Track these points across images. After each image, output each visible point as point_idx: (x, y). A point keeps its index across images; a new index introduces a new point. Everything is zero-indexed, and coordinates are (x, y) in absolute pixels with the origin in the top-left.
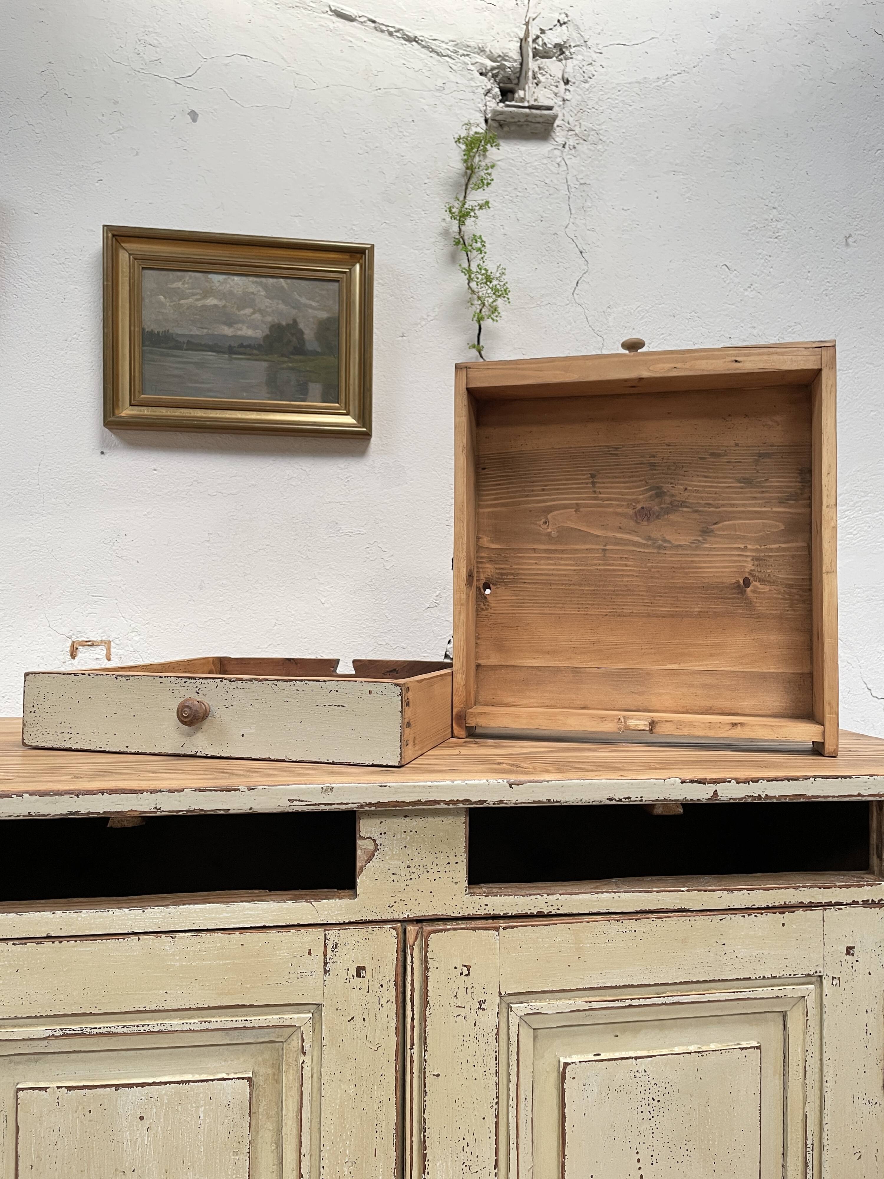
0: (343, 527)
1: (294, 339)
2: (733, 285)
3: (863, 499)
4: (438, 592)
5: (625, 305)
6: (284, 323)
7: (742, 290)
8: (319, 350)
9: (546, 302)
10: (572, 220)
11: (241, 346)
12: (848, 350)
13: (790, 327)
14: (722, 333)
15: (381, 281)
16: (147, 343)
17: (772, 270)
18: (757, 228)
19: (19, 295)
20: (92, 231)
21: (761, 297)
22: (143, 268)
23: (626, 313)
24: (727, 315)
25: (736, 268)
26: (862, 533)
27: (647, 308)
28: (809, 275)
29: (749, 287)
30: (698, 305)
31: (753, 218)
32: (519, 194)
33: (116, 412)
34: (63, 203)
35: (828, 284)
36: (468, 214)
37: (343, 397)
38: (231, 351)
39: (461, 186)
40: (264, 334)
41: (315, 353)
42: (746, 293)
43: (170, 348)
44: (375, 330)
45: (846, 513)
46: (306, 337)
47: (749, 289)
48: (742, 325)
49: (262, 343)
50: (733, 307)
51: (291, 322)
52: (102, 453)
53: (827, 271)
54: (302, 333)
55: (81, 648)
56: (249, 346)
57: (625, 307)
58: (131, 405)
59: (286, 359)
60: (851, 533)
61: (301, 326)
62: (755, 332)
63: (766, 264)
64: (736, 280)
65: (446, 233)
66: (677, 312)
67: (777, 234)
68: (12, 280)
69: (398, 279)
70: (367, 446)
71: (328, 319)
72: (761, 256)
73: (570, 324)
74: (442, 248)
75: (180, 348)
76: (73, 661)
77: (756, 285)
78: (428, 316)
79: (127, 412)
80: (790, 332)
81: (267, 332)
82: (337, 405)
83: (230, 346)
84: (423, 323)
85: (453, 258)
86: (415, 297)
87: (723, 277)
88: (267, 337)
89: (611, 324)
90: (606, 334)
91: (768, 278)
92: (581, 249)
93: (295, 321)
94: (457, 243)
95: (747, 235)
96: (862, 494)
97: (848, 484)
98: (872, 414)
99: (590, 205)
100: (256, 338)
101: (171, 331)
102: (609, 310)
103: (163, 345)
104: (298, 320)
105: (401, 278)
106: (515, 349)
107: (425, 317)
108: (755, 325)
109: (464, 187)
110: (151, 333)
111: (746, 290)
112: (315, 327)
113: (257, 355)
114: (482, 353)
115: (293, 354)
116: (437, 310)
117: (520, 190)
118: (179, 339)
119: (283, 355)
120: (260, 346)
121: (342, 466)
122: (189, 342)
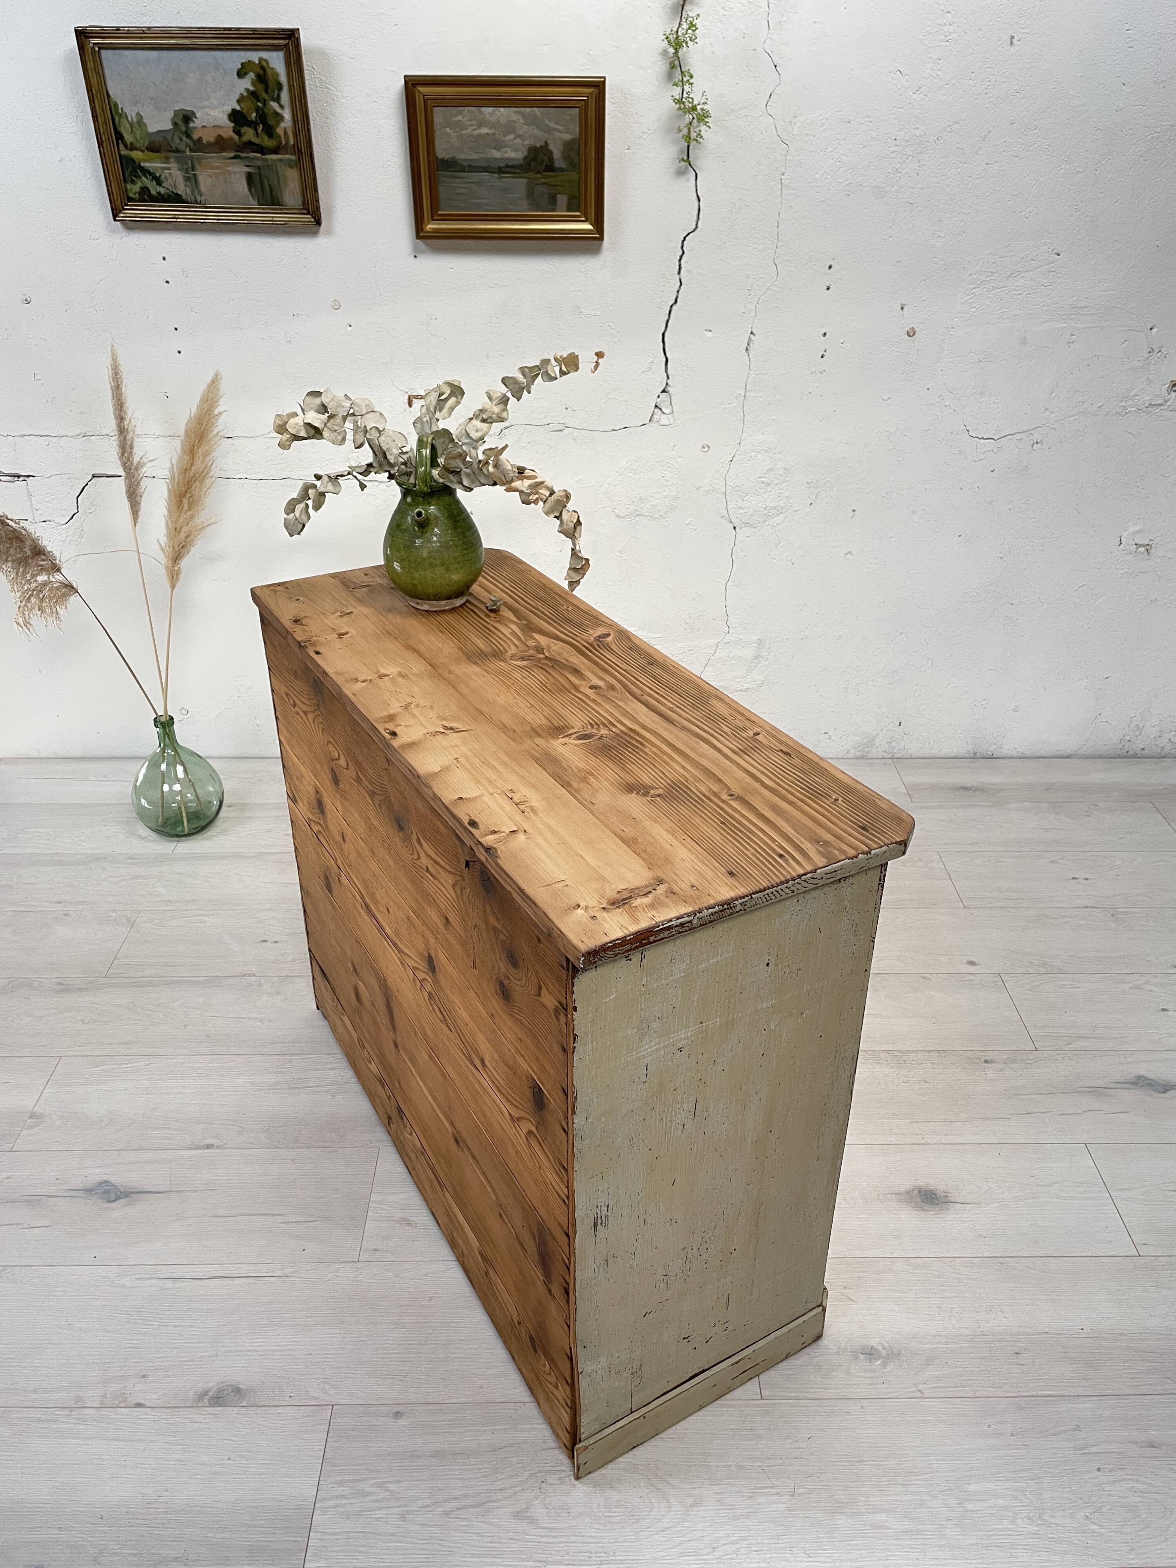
0: (583, 310)
1: (546, 159)
2: (903, 89)
3: (988, 279)
4: (651, 360)
5: (809, 114)
6: (538, 145)
7: (911, 93)
8: (564, 167)
9: (744, 115)
10: (769, 35)
11: (507, 166)
12: (998, 145)
13: (950, 126)
14: (889, 135)
15: (612, 100)
16: (440, 168)
17: (939, 72)
18: (931, 33)
19: (348, 131)
20: (393, 71)
21: (927, 99)
22: (434, 106)
23: (808, 122)
24: (895, 118)
25: (908, 73)
26: (984, 307)
27: (827, 116)
28: (973, 75)
29: (918, 90)
30: (870, 110)
31: (928, 24)
32: (726, 13)
33: (423, 226)
34: (370, 47)
35: (989, 83)
36: (681, 46)
37: (582, 207)
38: (500, 171)
39: (678, 8)
40: (524, 156)
41: (561, 170)
42: (914, 96)
43: (457, 171)
44: (607, 145)
45: (974, 291)
46: (555, 156)
47: (918, 92)
48: (907, 127)
49: (522, 163)
50: (901, 110)
51: (543, 144)
52: (415, 257)
53: (990, 70)
54: (551, 153)
55: (414, 400)
56: (513, 166)
57: (809, 116)
58: (433, 220)
59: (539, 176)
60: (974, 307)
61: (551, 147)
62: (917, 132)
63: (935, 67)
64: (908, 84)
65: (665, 52)
66: (853, 118)
67: (949, 38)
68: (341, 119)
69: (625, 97)
70: (601, 245)
71: (572, 140)
72: (931, 60)
73: (762, 134)
74: (662, 67)
75: (463, 171)
76: (410, 409)
77: (924, 88)
78: (649, 130)
79: (430, 226)
80: (949, 132)
81: (526, 153)
82: (578, 214)
83: (499, 167)
84: (645, 136)
85: (670, 77)
86: (639, 113)
87: (895, 82)
88: (526, 157)
89: (795, 133)
90: (790, 142)
91: (936, 80)
92: (776, 63)
93: (546, 143)
94: (673, 67)
95: (922, 40)
96: (989, 274)
97: (978, 266)
98: (1010, 202)
99: (785, 18)
100: (518, 159)
101: (457, 157)
102: (795, 120)
103: (452, 169)
104: (549, 143)
105: (628, 96)
106: (717, 157)
107: (646, 131)
108: (918, 126)
109: (680, 10)
110: (443, 160)
111: (914, 93)
112: (562, 148)
113: (519, 173)
114: (692, 163)
115: (545, 171)
116: (656, 124)
117: (727, 9)
118: (463, 163)
119: (538, 173)
120: (521, 165)
121: (582, 261)
122: (469, 166)
